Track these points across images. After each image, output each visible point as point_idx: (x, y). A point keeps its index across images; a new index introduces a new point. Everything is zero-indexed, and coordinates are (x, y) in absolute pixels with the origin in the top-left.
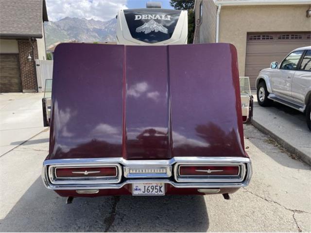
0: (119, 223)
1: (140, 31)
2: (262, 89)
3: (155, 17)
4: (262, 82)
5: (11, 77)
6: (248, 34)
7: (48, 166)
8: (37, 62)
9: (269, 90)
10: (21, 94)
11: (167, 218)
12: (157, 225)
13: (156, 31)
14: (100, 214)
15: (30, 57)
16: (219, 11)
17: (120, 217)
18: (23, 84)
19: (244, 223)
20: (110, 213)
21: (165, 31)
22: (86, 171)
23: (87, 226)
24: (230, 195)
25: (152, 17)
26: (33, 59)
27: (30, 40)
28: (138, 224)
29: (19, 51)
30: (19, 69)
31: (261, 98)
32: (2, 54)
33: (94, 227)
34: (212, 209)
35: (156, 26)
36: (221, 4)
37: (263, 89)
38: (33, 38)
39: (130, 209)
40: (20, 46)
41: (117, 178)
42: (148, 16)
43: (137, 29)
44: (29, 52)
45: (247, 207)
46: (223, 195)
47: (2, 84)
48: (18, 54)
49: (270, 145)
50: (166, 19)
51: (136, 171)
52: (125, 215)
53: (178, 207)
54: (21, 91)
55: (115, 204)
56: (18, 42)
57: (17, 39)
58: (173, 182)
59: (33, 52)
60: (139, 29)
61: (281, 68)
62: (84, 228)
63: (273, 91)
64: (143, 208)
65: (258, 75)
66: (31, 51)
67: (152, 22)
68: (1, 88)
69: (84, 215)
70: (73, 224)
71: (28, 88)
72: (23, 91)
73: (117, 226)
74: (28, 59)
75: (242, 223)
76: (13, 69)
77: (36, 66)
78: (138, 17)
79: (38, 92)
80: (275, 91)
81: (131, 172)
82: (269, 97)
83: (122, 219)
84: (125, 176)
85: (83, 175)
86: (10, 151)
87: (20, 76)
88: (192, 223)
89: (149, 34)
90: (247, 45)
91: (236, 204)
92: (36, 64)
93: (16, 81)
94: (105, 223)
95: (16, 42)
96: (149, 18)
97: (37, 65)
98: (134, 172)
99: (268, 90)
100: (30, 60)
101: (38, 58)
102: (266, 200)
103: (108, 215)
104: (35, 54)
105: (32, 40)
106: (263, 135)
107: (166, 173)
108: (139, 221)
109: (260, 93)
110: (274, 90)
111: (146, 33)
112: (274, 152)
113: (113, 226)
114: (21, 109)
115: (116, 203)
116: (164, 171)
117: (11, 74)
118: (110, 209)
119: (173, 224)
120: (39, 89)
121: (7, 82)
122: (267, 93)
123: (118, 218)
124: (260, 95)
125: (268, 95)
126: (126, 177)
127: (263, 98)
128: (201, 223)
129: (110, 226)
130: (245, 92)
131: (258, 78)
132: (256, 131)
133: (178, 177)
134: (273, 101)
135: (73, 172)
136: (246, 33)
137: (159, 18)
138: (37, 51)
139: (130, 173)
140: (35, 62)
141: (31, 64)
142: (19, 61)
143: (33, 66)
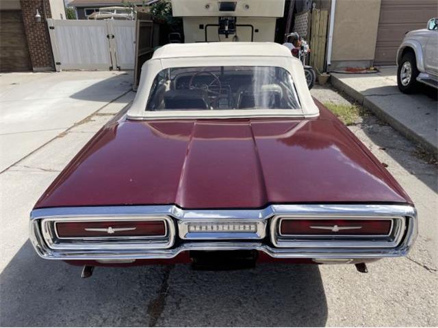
0: (172, 313)
2: (407, 66)
4: (409, 54)
5: (14, 48)
7: (39, 221)
8: (50, 22)
9: (420, 66)
10: (31, 73)
11: (256, 302)
12: (239, 318)
14: (141, 294)
15: (38, 15)
17: (174, 300)
18: (32, 58)
19: (393, 316)
20: (157, 292)
22: (110, 228)
23: (119, 319)
24: (367, 265)
26: (43, 18)
28: (206, 316)
29: (21, 6)
30: (24, 35)
31: (405, 80)
34: (333, 287)
37: (409, 64)
39: (192, 284)
41: (167, 239)
44: (37, 6)
45: (395, 283)
46: (357, 265)
47: (2, 59)
48: (20, 11)
49: (421, 161)
51: (201, 228)
52: (183, 296)
53: (274, 281)
54: (31, 70)
55: (166, 276)
58: (268, 247)
59: (42, 6)
62: (113, 322)
63: (426, 69)
65: (402, 41)
66: (40, 5)
68: (2, 65)
69: (114, 296)
70: (94, 314)
71: (41, 65)
72: (34, 69)
73: (170, 319)
74: (36, 19)
75: (388, 316)
76: (15, 35)
77: (50, 30)
79: (55, 71)
80: (429, 69)
81: (192, 229)
82: (418, 79)
83: (177, 304)
84: (182, 236)
85: (106, 234)
86: (4, 171)
87: (27, 46)
88: (299, 317)
91: (375, 277)
92: (49, 26)
93: (21, 53)
94: (148, 312)
97: (51, 28)
98: (198, 229)
99: (418, 67)
100: (39, 20)
101: (51, 17)
102: (425, 267)
103: (155, 296)
104: (45, 11)
106: (407, 142)
107: (255, 232)
108: (207, 309)
109: (403, 71)
110: (429, 66)
112: (430, 175)
113: (163, 319)
114: (27, 99)
115: (168, 272)
116: (253, 229)
117: (12, 43)
118: (159, 283)
119: (266, 318)
120: (57, 66)
121: (8, 55)
122: (416, 72)
123: (172, 303)
124: (403, 75)
125: (417, 76)
126: (184, 238)
127: (409, 79)
128: (316, 315)
129: (157, 318)
130: (375, 69)
131: (402, 46)
132: (396, 136)
133: (278, 237)
134: (424, 84)
135: (87, 229)
138: (48, 4)
139: (189, 232)
140: (46, 23)
141: (41, 27)
142: (22, 22)
143: (44, 29)
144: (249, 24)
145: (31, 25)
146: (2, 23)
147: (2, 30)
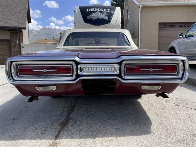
0: (72, 125)
1: (90, 18)
3: (99, 10)
5: (4, 55)
6: (160, 24)
8: (22, 45)
13: (100, 18)
15: (17, 42)
16: (140, 9)
21: (107, 18)
25: (97, 10)
27: (18, 30)
28: (90, 125)
29: (11, 38)
30: (10, 50)
32: (1, 40)
33: (50, 128)
35: (100, 15)
36: (142, 4)
38: (20, 29)
39: (82, 116)
40: (12, 35)
41: (72, 76)
42: (95, 10)
43: (88, 17)
44: (17, 38)
48: (10, 40)
50: (107, 11)
52: (78, 120)
56: (10, 32)
57: (10, 30)
59: (19, 39)
60: (89, 17)
61: (185, 37)
64: (94, 116)
65: (169, 45)
66: (19, 38)
67: (98, 12)
74: (16, 43)
76: (6, 50)
78: (89, 10)
83: (75, 122)
87: (11, 54)
89: (96, 20)
90: (159, 31)
92: (22, 46)
94: (60, 125)
95: (9, 32)
96: (96, 10)
97: (22, 47)
100: (18, 44)
101: (23, 43)
102: (195, 109)
103: (63, 120)
104: (21, 40)
105: (19, 31)
108: (90, 123)
111: (94, 19)
113: (67, 127)
117: (4, 53)
118: (65, 116)
121: (1, 58)
123: (72, 122)
129: (64, 127)
131: (169, 47)
133: (125, 75)
136: (158, 23)
137: (102, 10)
138: (23, 38)
140: (20, 45)
141: (18, 47)
142: (10, 45)
143: (19, 47)
144: (106, 43)
145: (13, 46)
146: (1, 45)
147: (1, 47)
